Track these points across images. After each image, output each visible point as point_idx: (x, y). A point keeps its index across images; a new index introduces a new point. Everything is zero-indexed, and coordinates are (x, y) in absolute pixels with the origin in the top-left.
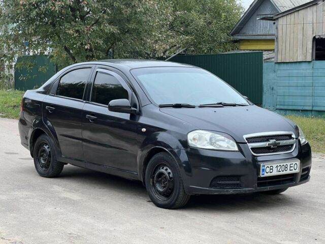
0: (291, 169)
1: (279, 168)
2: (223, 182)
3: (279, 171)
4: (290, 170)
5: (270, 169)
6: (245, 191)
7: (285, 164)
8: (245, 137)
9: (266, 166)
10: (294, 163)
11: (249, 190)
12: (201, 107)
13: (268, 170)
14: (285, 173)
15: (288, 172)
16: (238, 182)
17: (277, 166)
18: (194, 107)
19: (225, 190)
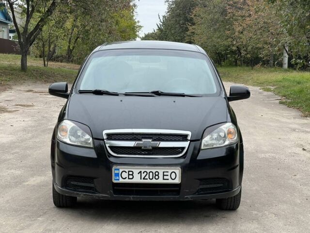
0: (165, 177)
1: (143, 175)
2: (75, 183)
3: (144, 179)
4: (164, 179)
5: (129, 175)
6: (98, 197)
7: (154, 171)
8: (105, 132)
9: (121, 171)
10: (170, 171)
11: (103, 197)
12: (126, 95)
13: (125, 175)
14: (154, 181)
15: (161, 181)
16: (92, 185)
17: (140, 172)
18: (116, 95)
19: (75, 192)
